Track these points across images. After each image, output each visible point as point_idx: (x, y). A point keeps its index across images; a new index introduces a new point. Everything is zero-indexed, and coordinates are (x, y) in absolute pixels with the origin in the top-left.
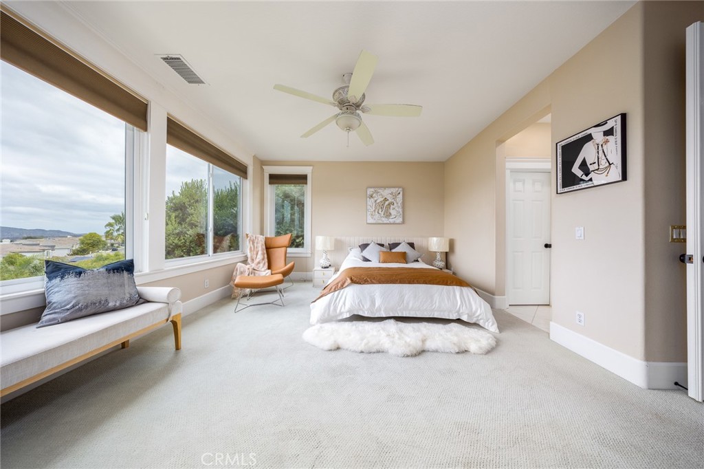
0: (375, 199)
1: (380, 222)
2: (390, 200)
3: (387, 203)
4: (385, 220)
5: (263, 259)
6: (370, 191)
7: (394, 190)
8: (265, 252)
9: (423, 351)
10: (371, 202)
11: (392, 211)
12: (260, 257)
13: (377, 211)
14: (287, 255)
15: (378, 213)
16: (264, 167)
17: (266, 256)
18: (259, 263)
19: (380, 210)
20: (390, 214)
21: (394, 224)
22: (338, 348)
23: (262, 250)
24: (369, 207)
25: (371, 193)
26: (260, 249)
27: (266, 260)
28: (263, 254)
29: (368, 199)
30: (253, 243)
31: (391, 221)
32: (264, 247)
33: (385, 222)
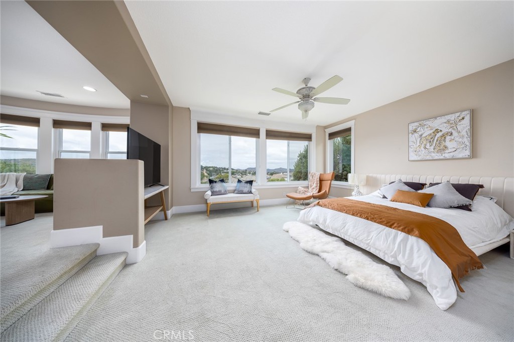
0: (420, 133)
1: (428, 158)
2: (445, 131)
3: (440, 134)
4: (436, 156)
5: (316, 187)
6: (412, 127)
7: (452, 117)
8: (319, 182)
9: (318, 255)
10: (414, 138)
11: (448, 143)
12: (315, 185)
13: (423, 145)
14: (332, 186)
15: (425, 148)
16: (326, 130)
17: (318, 185)
18: (313, 188)
19: (428, 145)
20: (446, 147)
21: (453, 159)
22: (288, 232)
23: (317, 181)
24: (411, 144)
25: (414, 128)
26: (316, 180)
27: (318, 187)
28: (317, 184)
29: (410, 135)
30: (313, 177)
31: (447, 156)
32: (318, 180)
33: (436, 158)
